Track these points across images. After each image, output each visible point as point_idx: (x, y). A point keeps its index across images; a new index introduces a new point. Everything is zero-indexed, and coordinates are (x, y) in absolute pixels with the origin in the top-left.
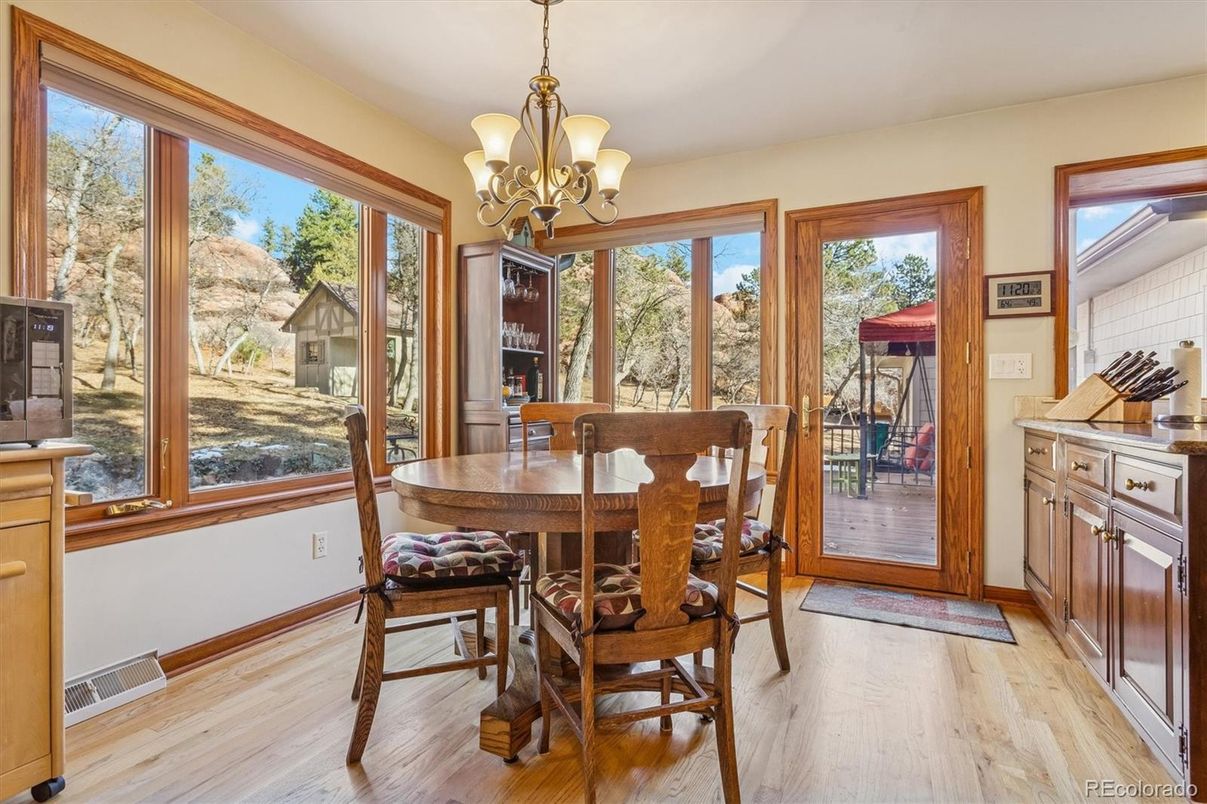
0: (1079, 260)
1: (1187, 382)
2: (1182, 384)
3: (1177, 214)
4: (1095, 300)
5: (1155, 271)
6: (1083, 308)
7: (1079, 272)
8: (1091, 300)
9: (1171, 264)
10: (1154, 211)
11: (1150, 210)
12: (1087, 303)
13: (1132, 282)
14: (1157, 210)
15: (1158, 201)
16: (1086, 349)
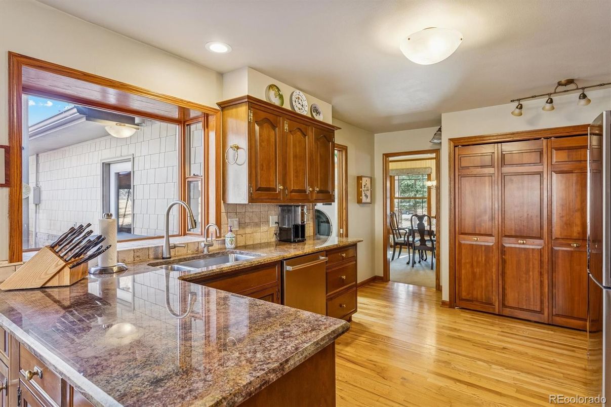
0: (30, 129)
1: (110, 246)
2: (108, 248)
3: (90, 117)
4: (40, 155)
5: (76, 145)
6: (32, 159)
7: (30, 137)
8: (37, 155)
9: (84, 143)
10: (78, 112)
11: (75, 110)
12: (35, 156)
13: (63, 149)
14: (79, 111)
15: (80, 106)
16: (35, 186)
